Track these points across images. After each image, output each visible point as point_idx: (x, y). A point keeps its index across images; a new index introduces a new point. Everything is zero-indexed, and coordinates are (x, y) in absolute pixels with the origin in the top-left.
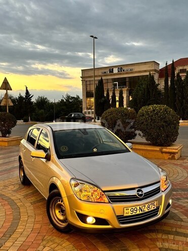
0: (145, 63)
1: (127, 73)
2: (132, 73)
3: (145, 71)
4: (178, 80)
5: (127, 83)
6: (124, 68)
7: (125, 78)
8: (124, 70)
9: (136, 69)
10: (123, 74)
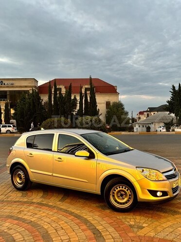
0: (26, 79)
1: (8, 87)
2: (13, 87)
3: (26, 87)
4: (60, 97)
5: (8, 97)
6: (4, 82)
7: (6, 92)
8: (4, 84)
9: (17, 83)
10: (4, 87)
